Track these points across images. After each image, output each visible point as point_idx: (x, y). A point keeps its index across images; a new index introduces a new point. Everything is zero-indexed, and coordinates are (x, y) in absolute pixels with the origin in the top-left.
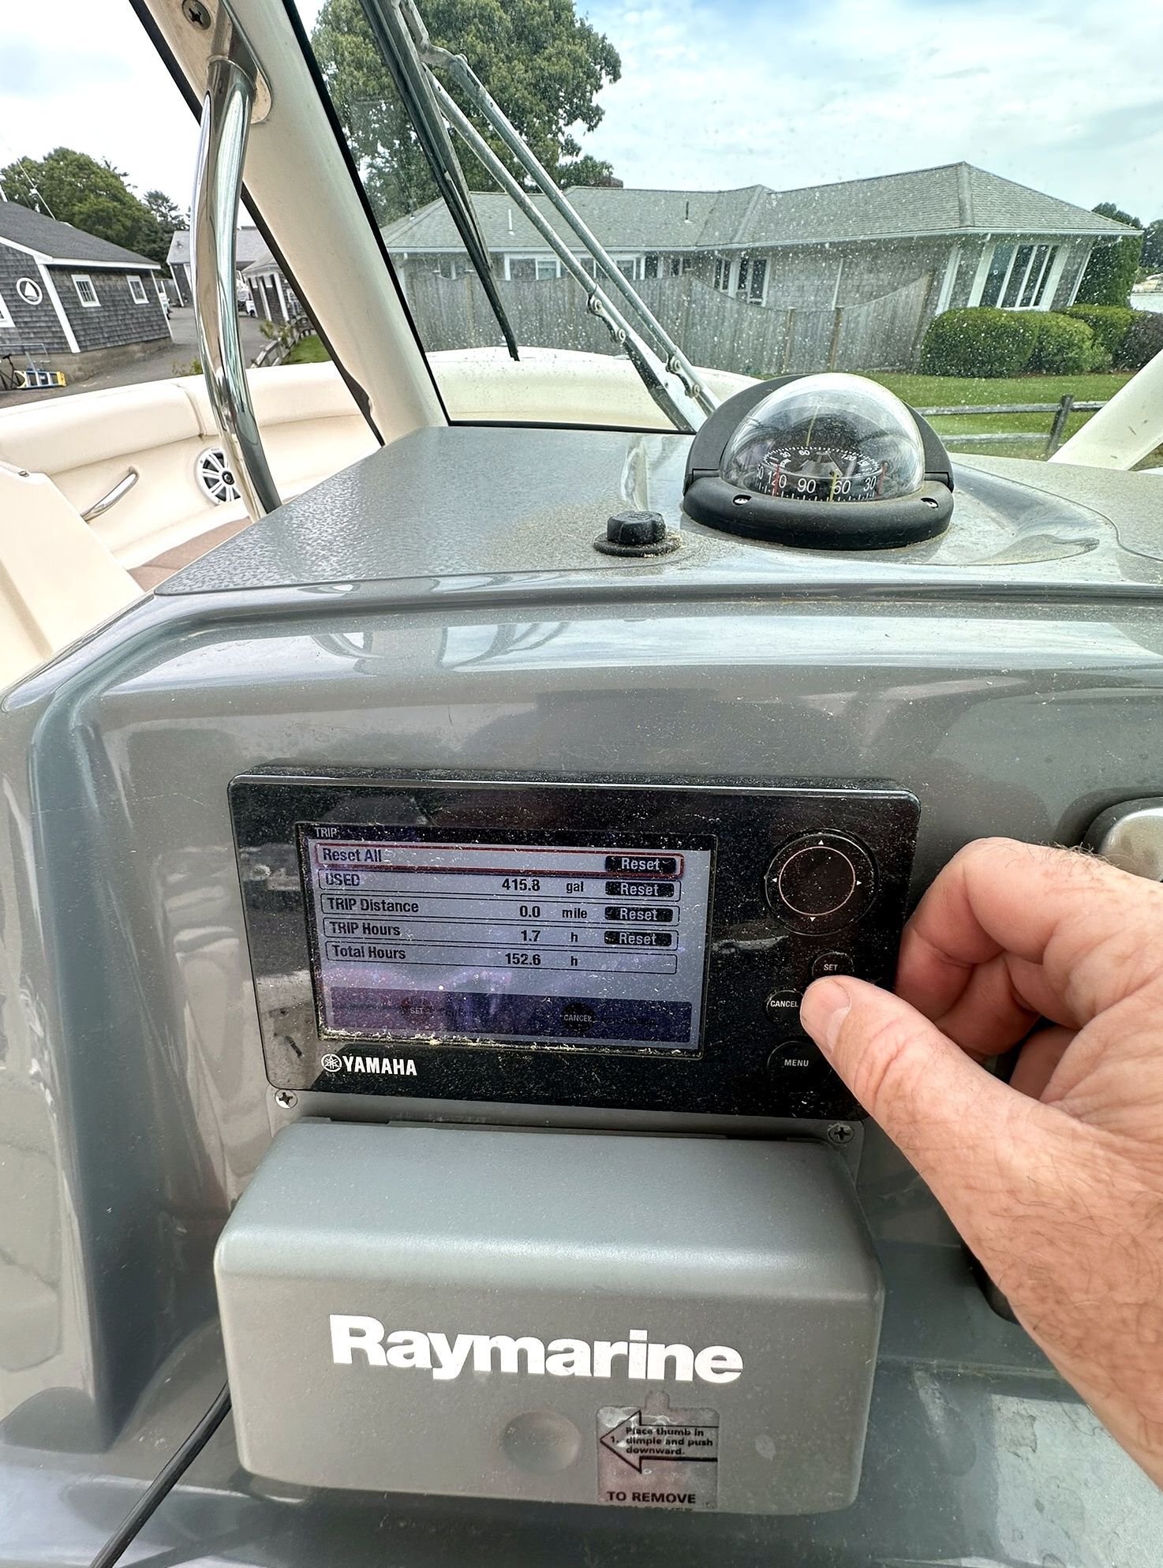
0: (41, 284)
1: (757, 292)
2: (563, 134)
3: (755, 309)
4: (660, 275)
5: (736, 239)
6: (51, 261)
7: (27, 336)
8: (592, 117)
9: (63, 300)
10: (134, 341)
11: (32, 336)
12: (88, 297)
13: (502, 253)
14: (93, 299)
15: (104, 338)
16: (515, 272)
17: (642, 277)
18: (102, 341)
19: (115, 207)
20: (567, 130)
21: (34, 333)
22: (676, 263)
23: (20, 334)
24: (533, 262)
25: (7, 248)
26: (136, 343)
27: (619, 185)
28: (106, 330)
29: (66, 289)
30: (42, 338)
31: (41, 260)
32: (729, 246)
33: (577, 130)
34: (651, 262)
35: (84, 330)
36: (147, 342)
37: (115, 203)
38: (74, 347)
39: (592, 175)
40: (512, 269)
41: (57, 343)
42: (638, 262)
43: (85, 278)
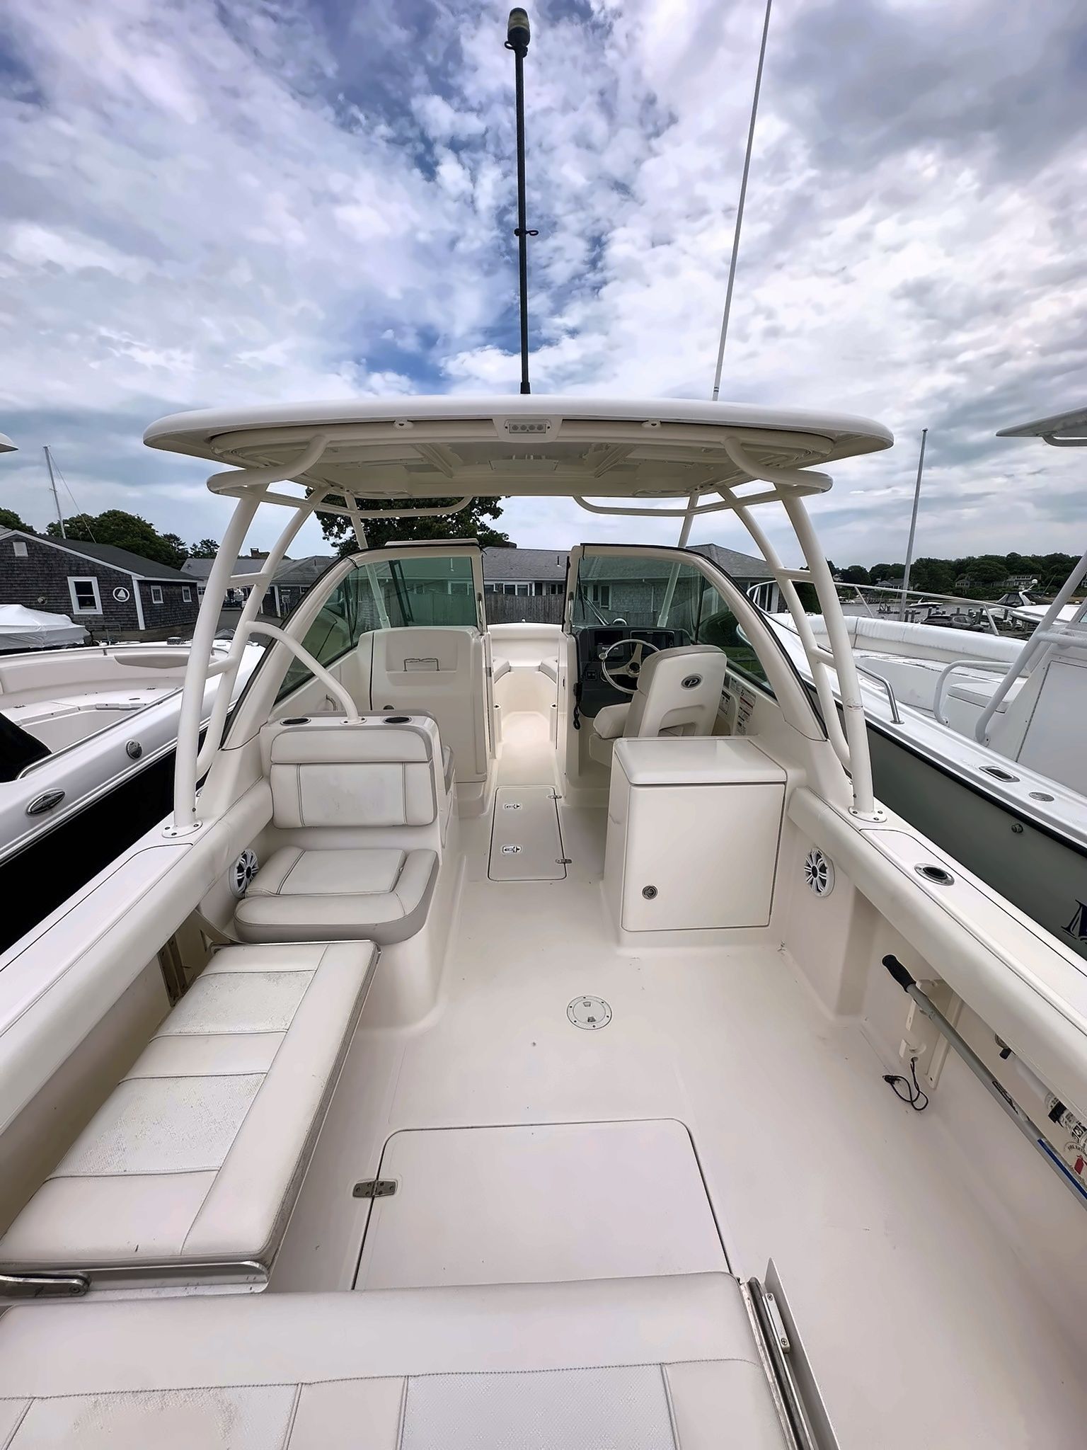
0: (132, 591)
1: (605, 601)
2: (479, 521)
3: (606, 611)
4: (544, 593)
5: (590, 576)
6: (142, 578)
7: (110, 619)
8: (496, 513)
9: (143, 600)
10: (178, 624)
11: (113, 619)
12: (157, 598)
13: (447, 581)
14: (160, 600)
15: (161, 622)
16: (454, 590)
17: (533, 595)
18: (159, 623)
19: (145, 543)
20: (481, 518)
21: (115, 618)
22: (554, 587)
23: (105, 618)
24: (466, 585)
25: (115, 570)
26: (179, 625)
27: (514, 546)
28: (163, 617)
29: (145, 593)
30: (120, 621)
31: (136, 577)
32: (586, 579)
33: (486, 519)
34: (539, 585)
35: (151, 617)
36: (185, 624)
37: (145, 542)
38: (142, 627)
39: (496, 540)
40: (452, 589)
41: (130, 624)
42: (531, 585)
43: (159, 587)
